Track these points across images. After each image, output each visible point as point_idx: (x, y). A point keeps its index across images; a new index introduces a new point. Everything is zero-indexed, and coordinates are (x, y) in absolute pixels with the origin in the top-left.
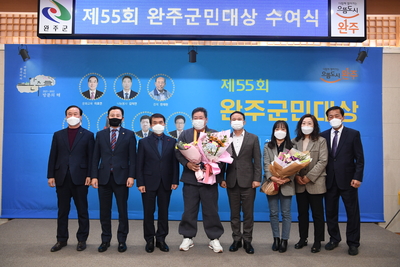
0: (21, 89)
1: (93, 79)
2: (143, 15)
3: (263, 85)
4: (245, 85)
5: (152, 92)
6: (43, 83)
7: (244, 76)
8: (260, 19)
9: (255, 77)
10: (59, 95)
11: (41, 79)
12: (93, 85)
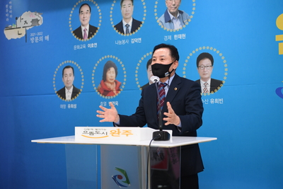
0: (10, 35)
1: (85, 9)
5: (162, 18)
6: (30, 24)
10: (47, 38)
12: (85, 18)
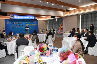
0: (7, 23)
2: (20, 17)
3: (29, 23)
4: (28, 23)
5: (20, 23)
7: (28, 22)
8: (29, 18)
9: (29, 22)
10: (11, 24)
11: (9, 22)
12: (14, 23)
